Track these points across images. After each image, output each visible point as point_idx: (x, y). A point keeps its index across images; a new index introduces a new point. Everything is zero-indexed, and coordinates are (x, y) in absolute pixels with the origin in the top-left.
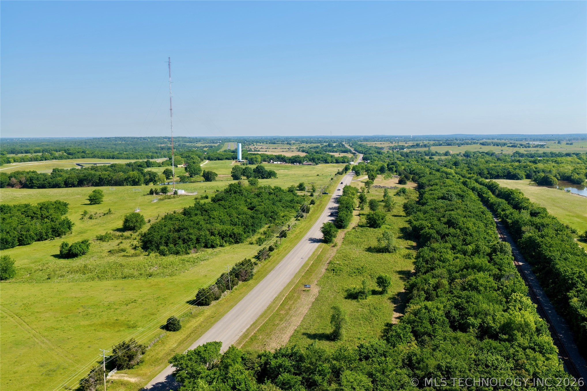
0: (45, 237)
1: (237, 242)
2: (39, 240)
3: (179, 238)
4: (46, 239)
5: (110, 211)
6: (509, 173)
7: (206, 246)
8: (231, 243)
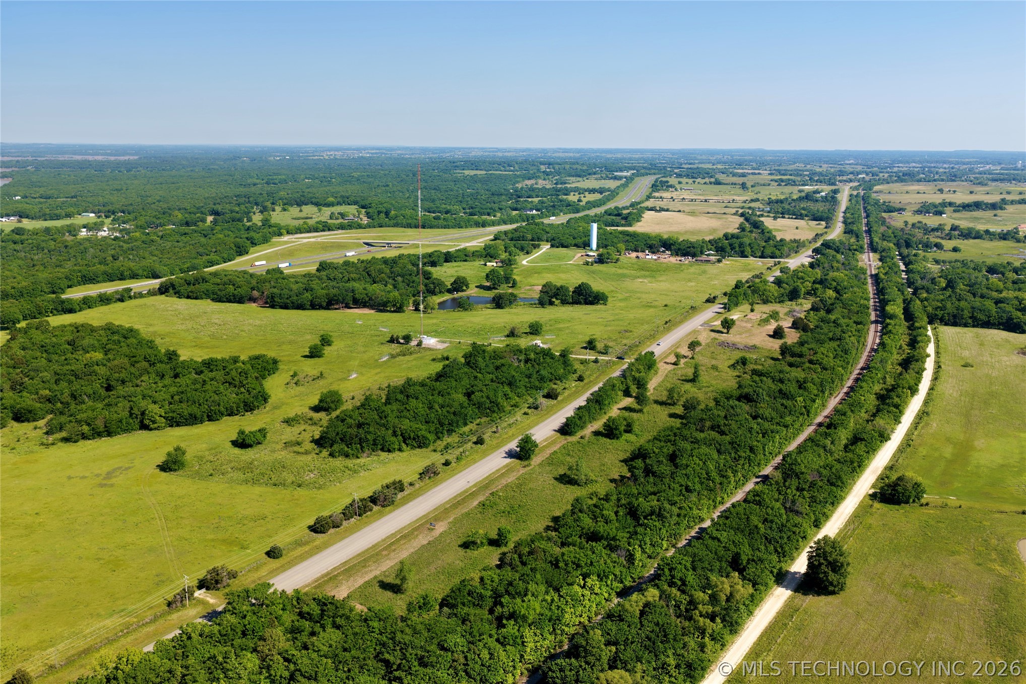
0: (236, 412)
1: (420, 447)
2: (229, 415)
3: (357, 436)
4: (237, 415)
5: (321, 374)
6: (1010, 319)
7: (382, 450)
8: (413, 447)
